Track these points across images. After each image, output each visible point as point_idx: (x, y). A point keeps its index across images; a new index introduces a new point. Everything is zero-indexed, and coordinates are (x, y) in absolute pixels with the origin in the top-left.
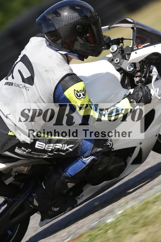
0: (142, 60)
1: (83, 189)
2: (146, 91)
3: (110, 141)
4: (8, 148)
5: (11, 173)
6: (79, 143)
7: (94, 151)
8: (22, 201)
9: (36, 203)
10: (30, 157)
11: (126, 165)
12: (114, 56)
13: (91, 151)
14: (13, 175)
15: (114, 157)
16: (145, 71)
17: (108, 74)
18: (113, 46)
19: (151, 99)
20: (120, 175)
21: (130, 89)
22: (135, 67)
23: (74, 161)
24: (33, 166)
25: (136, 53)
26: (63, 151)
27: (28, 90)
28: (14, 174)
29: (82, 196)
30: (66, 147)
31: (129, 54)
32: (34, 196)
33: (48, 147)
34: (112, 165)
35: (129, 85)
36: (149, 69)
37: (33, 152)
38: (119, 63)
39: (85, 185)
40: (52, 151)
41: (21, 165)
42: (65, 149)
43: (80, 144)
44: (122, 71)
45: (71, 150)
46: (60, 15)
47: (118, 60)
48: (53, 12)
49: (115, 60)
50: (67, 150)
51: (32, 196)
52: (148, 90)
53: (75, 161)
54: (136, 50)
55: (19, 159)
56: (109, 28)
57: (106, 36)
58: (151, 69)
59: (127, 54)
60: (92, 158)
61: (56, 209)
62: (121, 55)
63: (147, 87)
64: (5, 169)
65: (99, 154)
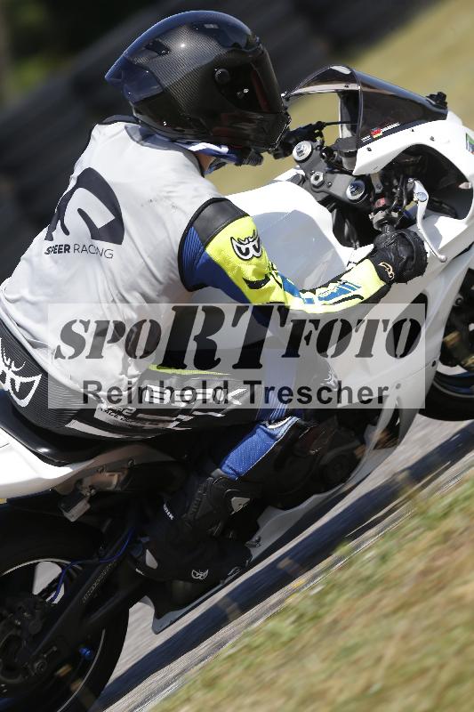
5: (80, 490)
8: (110, 565)
9: (150, 561)
10: (134, 430)
12: (308, 170)
16: (397, 194)
18: (300, 143)
22: (369, 187)
24: (132, 469)
25: (369, 150)
27: (110, 256)
28: (88, 494)
29: (258, 541)
31: (353, 155)
32: (145, 542)
35: (354, 237)
36: (406, 189)
38: (322, 183)
40: (189, 410)
41: (103, 469)
44: (334, 204)
46: (168, 49)
47: (318, 175)
49: (312, 178)
51: (140, 543)
54: (368, 143)
58: (409, 187)
59: (344, 154)
60: (290, 421)
61: (201, 575)
62: (327, 161)
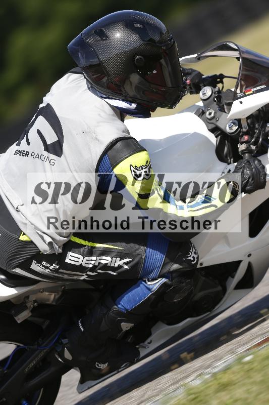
0: (252, 114)
1: (152, 330)
2: (256, 168)
3: (193, 252)
4: (18, 261)
5: (26, 303)
6: (140, 256)
7: (166, 270)
8: (45, 351)
9: (68, 355)
10: (57, 279)
11: (224, 290)
12: (207, 106)
13: (160, 269)
14: (30, 306)
15: (204, 278)
16: (256, 134)
17: (196, 135)
18: (205, 88)
19: (265, 181)
20: (214, 308)
21: (232, 162)
22: (240, 126)
23: (132, 286)
24: (64, 292)
25: (241, 103)
26: (114, 269)
27: (53, 164)
28: (32, 306)
29: (149, 343)
30: (118, 262)
31: (230, 105)
32: (64, 343)
33: (87, 262)
34: (200, 291)
35: (229, 156)
37: (61, 270)
38: (213, 118)
39: (154, 324)
40: (94, 269)
41: (44, 290)
42: (116, 265)
43: (141, 258)
44: (219, 132)
45: (126, 267)
46: (107, 37)
47: (211, 112)
48: (96, 32)
49: (208, 113)
50: (120, 267)
51: (62, 343)
52: (261, 166)
53: (134, 286)
54: (241, 97)
55: (38, 281)
56: (199, 59)
57: (195, 71)
59: (226, 103)
60: (161, 281)
61: (102, 366)
62: (217, 104)
63: (259, 161)
64: (17, 297)
65: (174, 275)
